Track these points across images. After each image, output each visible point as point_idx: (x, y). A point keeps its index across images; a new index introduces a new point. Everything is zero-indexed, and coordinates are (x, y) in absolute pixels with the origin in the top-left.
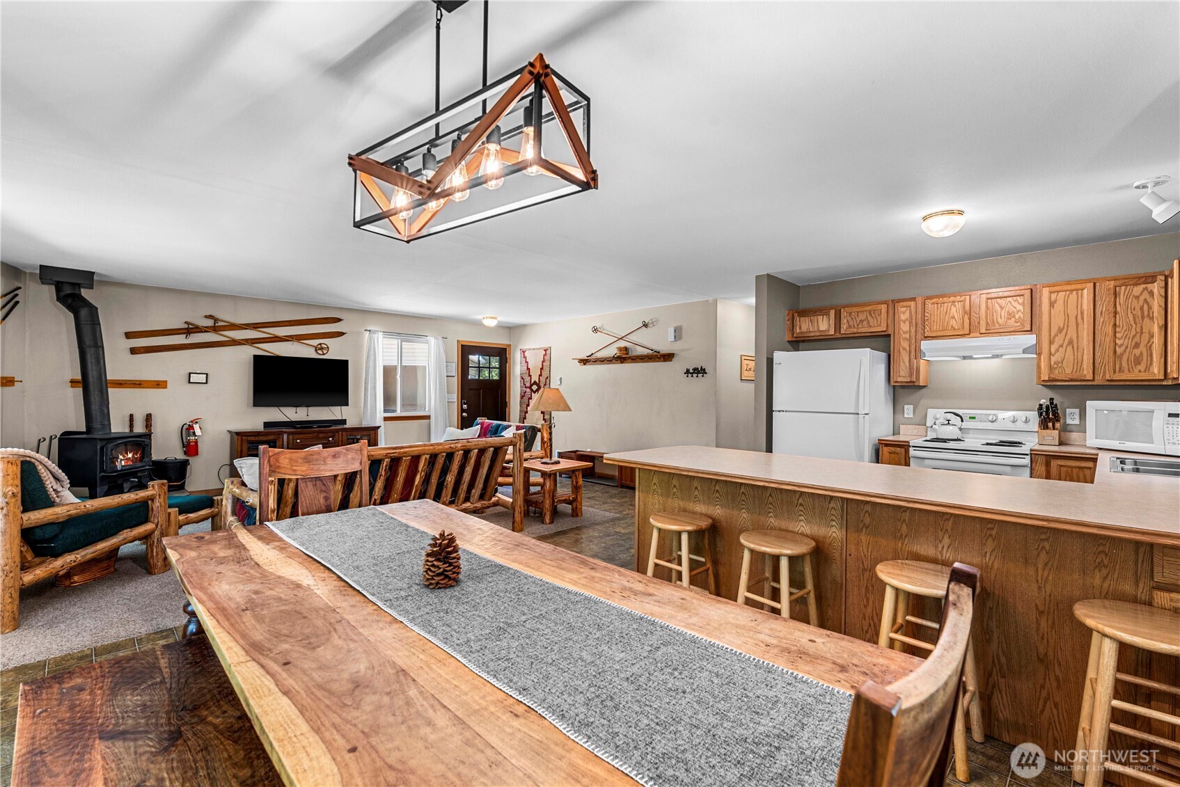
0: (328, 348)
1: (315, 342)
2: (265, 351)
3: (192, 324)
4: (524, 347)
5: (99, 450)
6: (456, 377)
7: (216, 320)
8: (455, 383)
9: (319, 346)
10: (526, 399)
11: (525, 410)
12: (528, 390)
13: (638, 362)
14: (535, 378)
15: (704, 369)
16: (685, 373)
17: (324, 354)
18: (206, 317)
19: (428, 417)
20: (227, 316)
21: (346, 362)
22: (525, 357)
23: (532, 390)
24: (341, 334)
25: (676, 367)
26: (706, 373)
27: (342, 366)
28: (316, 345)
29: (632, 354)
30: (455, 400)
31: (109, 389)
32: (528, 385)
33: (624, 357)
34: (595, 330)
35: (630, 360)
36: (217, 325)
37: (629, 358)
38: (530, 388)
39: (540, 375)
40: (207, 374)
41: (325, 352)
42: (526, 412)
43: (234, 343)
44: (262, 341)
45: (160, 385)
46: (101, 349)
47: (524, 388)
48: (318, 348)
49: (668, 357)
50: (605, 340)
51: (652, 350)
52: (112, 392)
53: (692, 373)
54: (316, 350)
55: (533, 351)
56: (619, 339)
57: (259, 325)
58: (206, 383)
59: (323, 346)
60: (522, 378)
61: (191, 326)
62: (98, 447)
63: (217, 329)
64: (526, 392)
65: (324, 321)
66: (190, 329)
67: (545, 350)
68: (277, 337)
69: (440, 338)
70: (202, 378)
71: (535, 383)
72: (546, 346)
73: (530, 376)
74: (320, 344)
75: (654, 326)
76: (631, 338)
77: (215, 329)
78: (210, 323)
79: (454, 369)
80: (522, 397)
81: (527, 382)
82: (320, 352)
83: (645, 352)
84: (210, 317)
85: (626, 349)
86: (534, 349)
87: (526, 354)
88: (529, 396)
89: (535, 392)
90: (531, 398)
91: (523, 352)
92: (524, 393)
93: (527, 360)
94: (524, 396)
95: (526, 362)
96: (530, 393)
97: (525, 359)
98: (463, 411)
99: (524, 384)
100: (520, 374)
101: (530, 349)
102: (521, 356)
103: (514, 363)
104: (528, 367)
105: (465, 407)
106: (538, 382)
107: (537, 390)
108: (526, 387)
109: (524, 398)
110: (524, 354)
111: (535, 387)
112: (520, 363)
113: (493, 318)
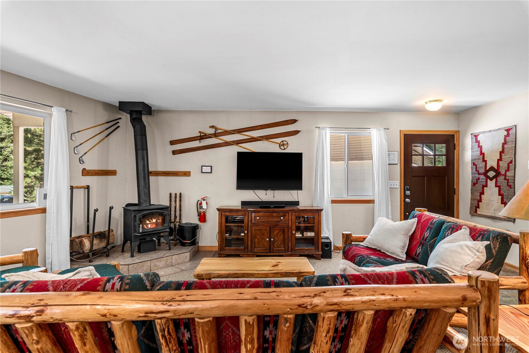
0: (288, 144)
1: (279, 140)
2: (245, 148)
3: (202, 133)
4: (476, 131)
5: (133, 217)
6: (399, 165)
7: (216, 129)
8: (398, 170)
9: (282, 143)
10: (479, 187)
11: (479, 198)
12: (482, 177)
14: (492, 162)
17: (285, 149)
18: (210, 127)
19: (372, 202)
20: (224, 125)
21: (301, 155)
22: (477, 141)
23: (487, 177)
24: (296, 132)
27: (297, 158)
28: (279, 142)
30: (398, 186)
32: (482, 171)
36: (217, 132)
38: (485, 174)
39: (501, 159)
40: (211, 167)
41: (285, 147)
42: (480, 200)
43: (227, 144)
44: (243, 141)
45: (187, 174)
46: (145, 151)
47: (477, 175)
48: (281, 145)
52: (152, 178)
54: (280, 146)
55: (490, 133)
57: (242, 130)
58: (211, 173)
59: (285, 143)
60: (474, 164)
61: (202, 134)
63: (217, 135)
64: (479, 179)
65: (285, 123)
66: (203, 137)
67: (508, 130)
68: (253, 138)
69: (382, 129)
70: (208, 169)
71: (492, 169)
72: (509, 125)
73: (484, 160)
74: (283, 141)
77: (216, 135)
78: (212, 131)
79: (397, 157)
80: (474, 184)
81: (481, 168)
82: (282, 147)
84: (212, 127)
86: (490, 131)
87: (479, 138)
88: (484, 183)
89: (491, 179)
90: (486, 186)
91: (475, 136)
92: (477, 180)
93: (481, 145)
94: (477, 183)
95: (479, 146)
96: (485, 180)
97: (477, 143)
98: (406, 196)
99: (476, 170)
100: (472, 160)
101: (485, 132)
102: (472, 142)
103: (464, 149)
104: (483, 152)
105: (408, 193)
106: (496, 168)
107: (495, 177)
108: (479, 174)
109: (477, 185)
110: (476, 139)
111: (491, 174)
112: (472, 149)
113: (436, 101)
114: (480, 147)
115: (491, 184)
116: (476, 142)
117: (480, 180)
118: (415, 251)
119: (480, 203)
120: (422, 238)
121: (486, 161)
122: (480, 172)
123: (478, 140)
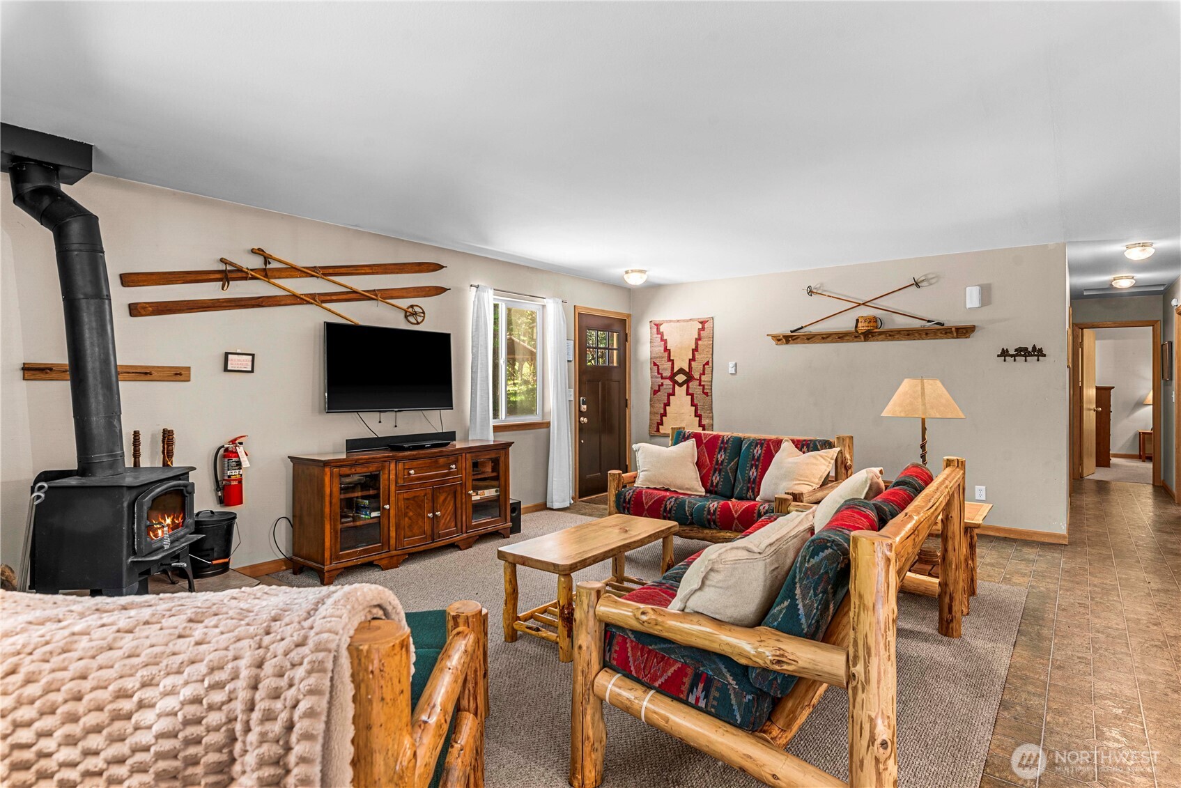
0: (424, 313)
1: (404, 303)
2: (339, 315)
3: (231, 264)
4: (658, 319)
5: (125, 509)
6: (573, 362)
7: (267, 259)
9: (410, 310)
10: (662, 396)
11: (662, 411)
12: (668, 382)
13: (898, 339)
14: (681, 363)
15: (1041, 350)
16: (998, 356)
17: (418, 323)
18: (253, 251)
19: (547, 425)
20: (285, 251)
21: (447, 337)
22: (662, 334)
23: (675, 382)
24: (440, 290)
25: (981, 348)
26: (1045, 355)
27: (442, 342)
28: (405, 307)
29: (887, 326)
30: (572, 398)
31: (120, 382)
32: (667, 373)
33: (871, 332)
34: (810, 292)
35: (883, 336)
36: (268, 266)
37: (881, 333)
38: (672, 378)
39: (693, 359)
40: (253, 355)
41: (420, 319)
42: (665, 414)
43: (296, 299)
44: (334, 298)
45: (179, 374)
46: (107, 301)
47: (660, 381)
48: (409, 313)
49: (964, 332)
50: (828, 306)
51: (929, 321)
53: (1012, 356)
54: (406, 317)
55: (678, 323)
56: (860, 305)
57: (331, 271)
58: (252, 371)
59: (417, 309)
60: (655, 364)
61: (229, 268)
62: (125, 505)
63: (269, 274)
64: (662, 384)
65: (417, 268)
66: (228, 274)
67: (703, 323)
68: (355, 292)
69: (560, 301)
70: (245, 363)
71: (681, 371)
72: (704, 316)
73: (669, 360)
74: (412, 306)
75: (931, 284)
76: (882, 303)
77: (266, 274)
78: (256, 263)
79: (571, 350)
80: (655, 392)
81: (665, 369)
82: (412, 319)
83: (917, 324)
84: (258, 252)
85: (875, 320)
86: (678, 321)
87: (662, 329)
88: (671, 391)
89: (681, 385)
90: (673, 394)
91: (657, 325)
92: (659, 386)
93: (665, 338)
94: (659, 390)
95: (662, 340)
96: (672, 387)
97: (659, 336)
98: (581, 414)
99: (658, 373)
100: (651, 358)
101: (671, 321)
102: (651, 333)
103: (637, 341)
104: (668, 348)
105: (584, 407)
106: (688, 371)
107: (687, 382)
108: (662, 378)
109: (659, 393)
110: (657, 329)
111: (681, 378)
112: (651, 342)
113: (641, 271)
114: (665, 342)
115: (681, 391)
116: (658, 334)
117: (664, 387)
118: (710, 481)
119: (664, 418)
120: (714, 463)
121: (673, 360)
122: (664, 375)
123: (661, 331)
